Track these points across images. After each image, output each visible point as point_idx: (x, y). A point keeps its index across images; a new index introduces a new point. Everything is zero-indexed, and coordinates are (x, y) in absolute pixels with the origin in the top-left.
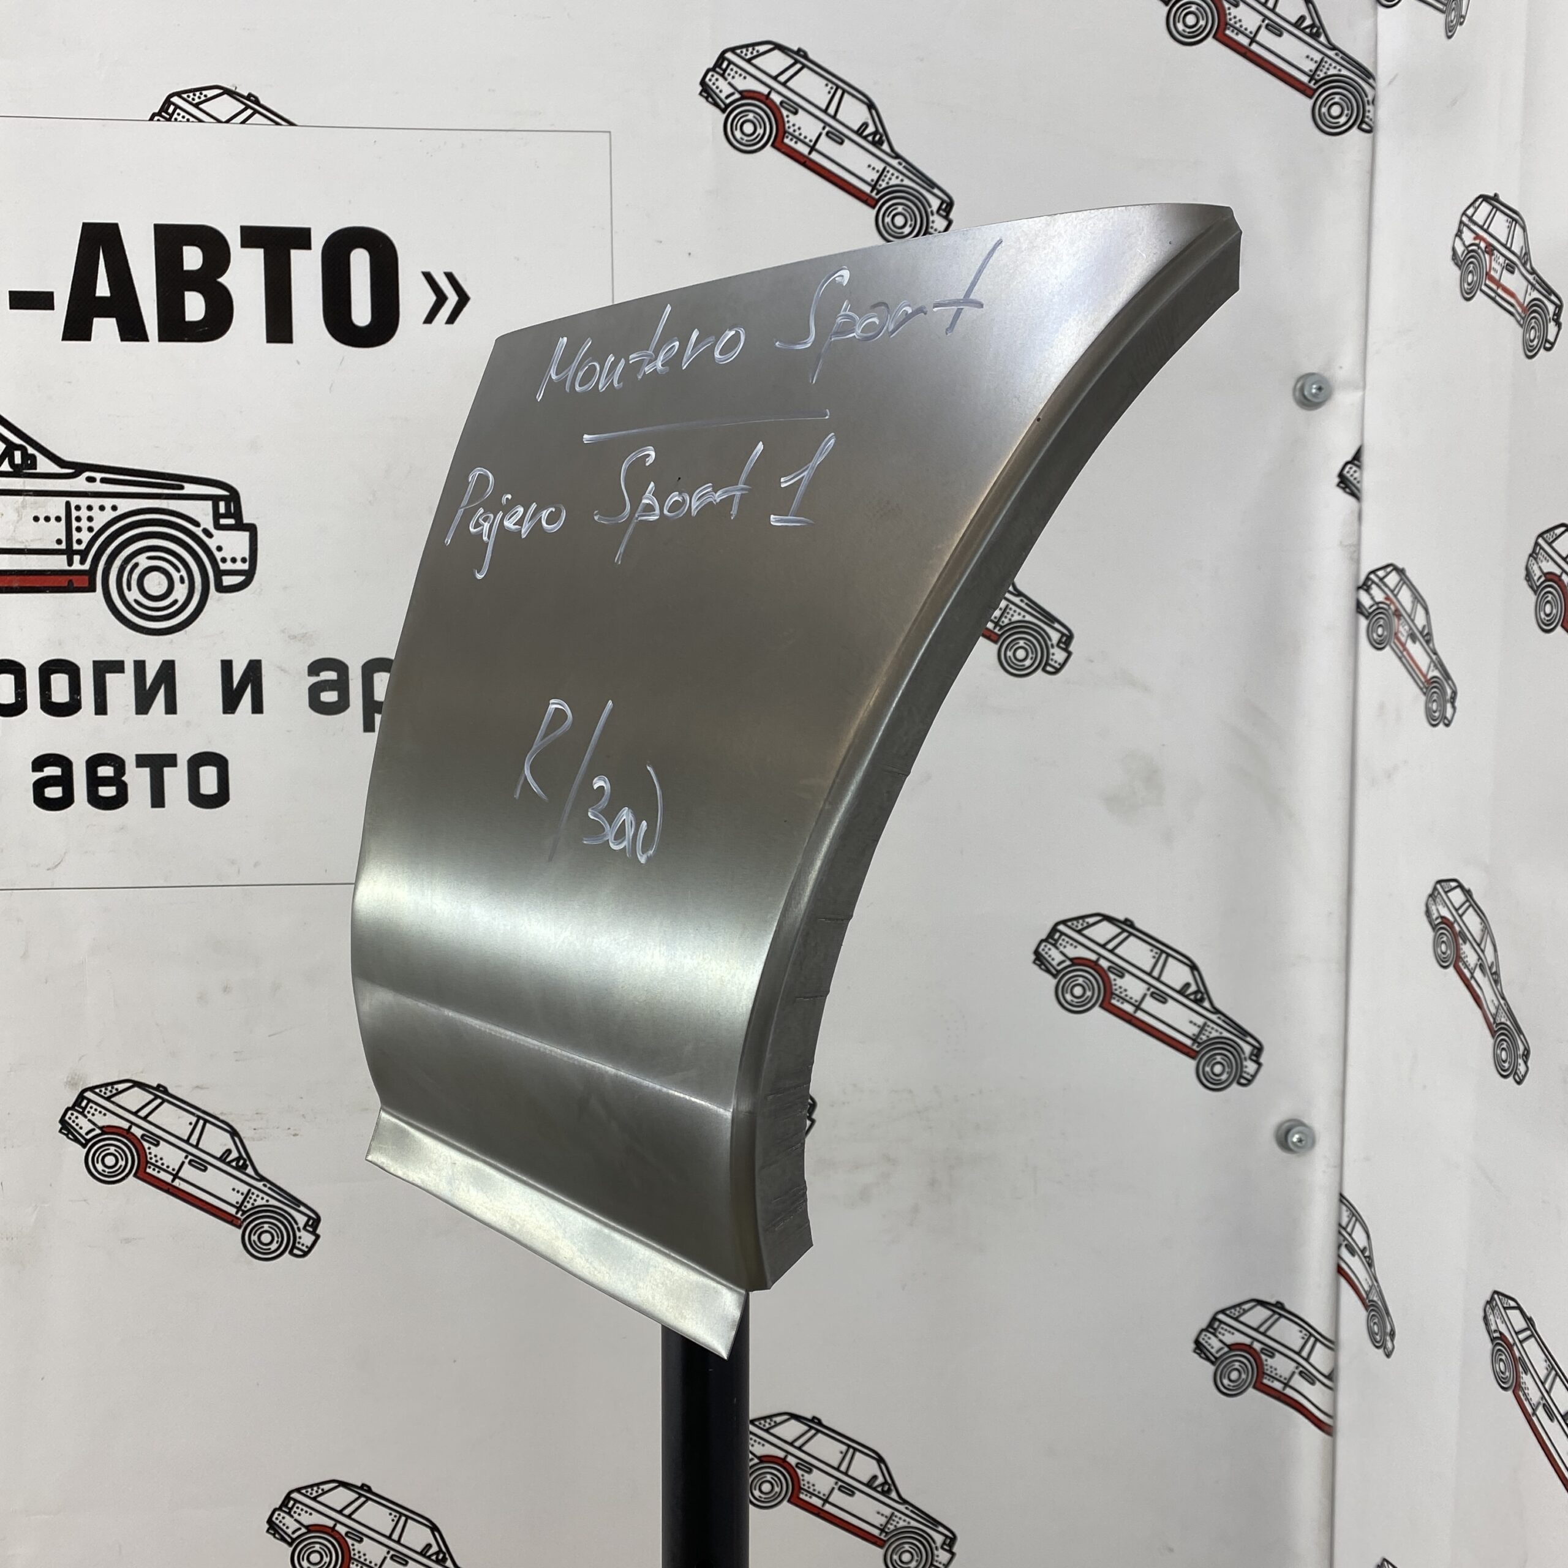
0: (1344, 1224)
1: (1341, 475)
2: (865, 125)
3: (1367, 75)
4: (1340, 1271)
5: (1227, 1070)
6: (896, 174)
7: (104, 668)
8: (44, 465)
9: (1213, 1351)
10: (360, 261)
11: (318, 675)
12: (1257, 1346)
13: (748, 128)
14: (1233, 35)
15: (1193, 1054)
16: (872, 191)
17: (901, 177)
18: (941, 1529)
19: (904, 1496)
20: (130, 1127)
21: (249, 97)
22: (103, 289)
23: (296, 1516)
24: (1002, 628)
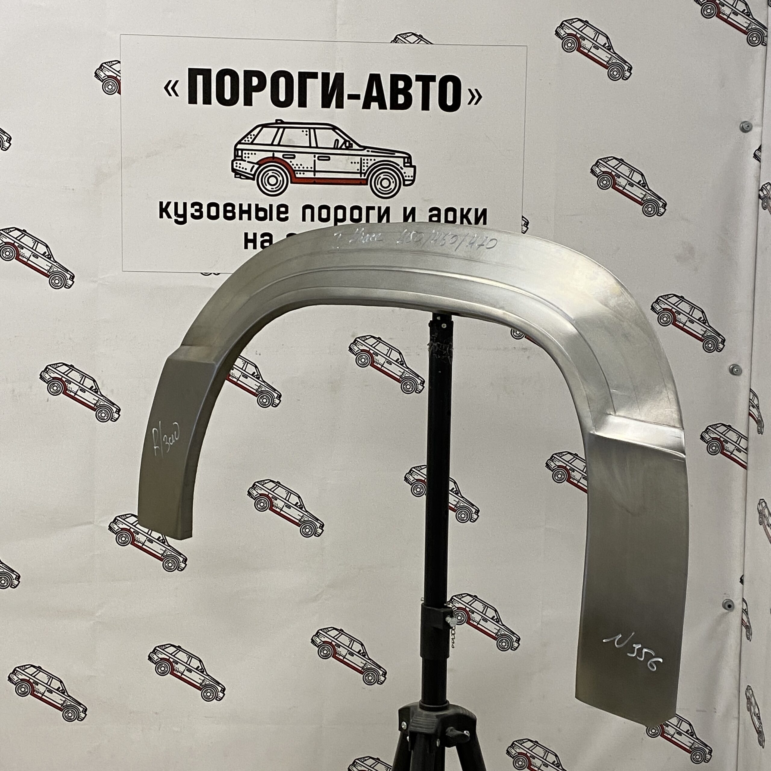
0: (751, 399)
1: (754, 154)
3: (765, 28)
4: (750, 414)
5: (713, 346)
7: (369, 209)
8: (355, 146)
9: (707, 439)
10: (450, 85)
11: (432, 212)
12: (722, 439)
13: (569, 45)
14: (722, 15)
15: (702, 340)
16: (607, 64)
17: (616, 60)
20: (370, 350)
21: (420, 36)
22: (375, 94)
23: (413, 476)
24: (644, 201)
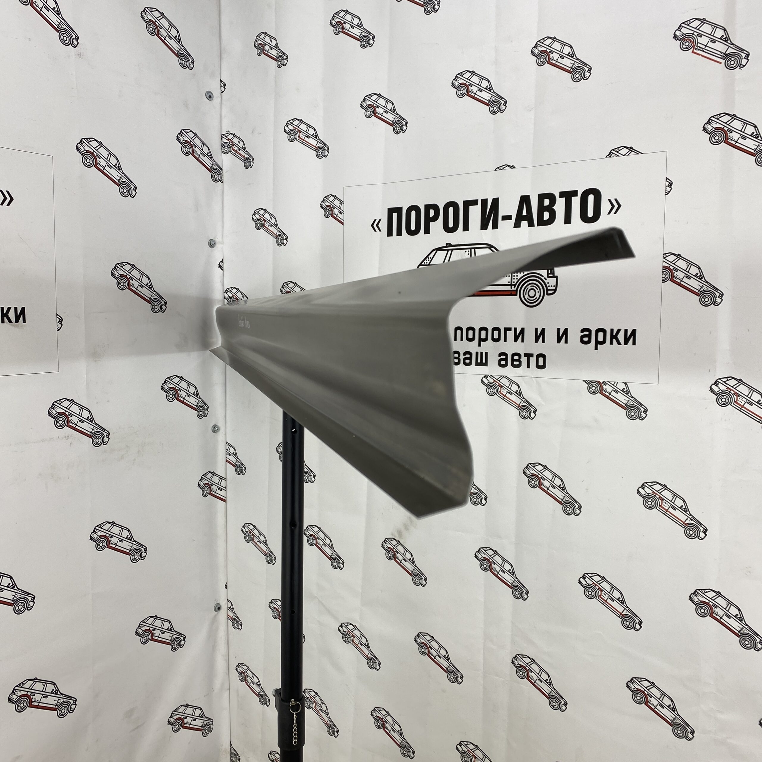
0: (227, 449)
1: (219, 265)
2: (116, 164)
3: (221, 169)
4: (227, 461)
5: (202, 413)
6: (124, 178)
9: (202, 486)
12: (210, 483)
13: (88, 161)
14: (195, 155)
15: (196, 410)
16: (118, 182)
17: (125, 179)
18: (143, 547)
19: (135, 540)
24: (151, 300)
